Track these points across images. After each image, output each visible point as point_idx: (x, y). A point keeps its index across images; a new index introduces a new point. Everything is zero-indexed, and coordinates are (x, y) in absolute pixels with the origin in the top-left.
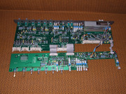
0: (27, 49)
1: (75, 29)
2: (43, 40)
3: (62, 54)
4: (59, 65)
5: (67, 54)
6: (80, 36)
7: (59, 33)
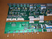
0: (15, 19)
1: (42, 8)
2: (24, 14)
3: (36, 22)
4: (36, 28)
5: (40, 22)
6: (45, 12)
7: (33, 10)
